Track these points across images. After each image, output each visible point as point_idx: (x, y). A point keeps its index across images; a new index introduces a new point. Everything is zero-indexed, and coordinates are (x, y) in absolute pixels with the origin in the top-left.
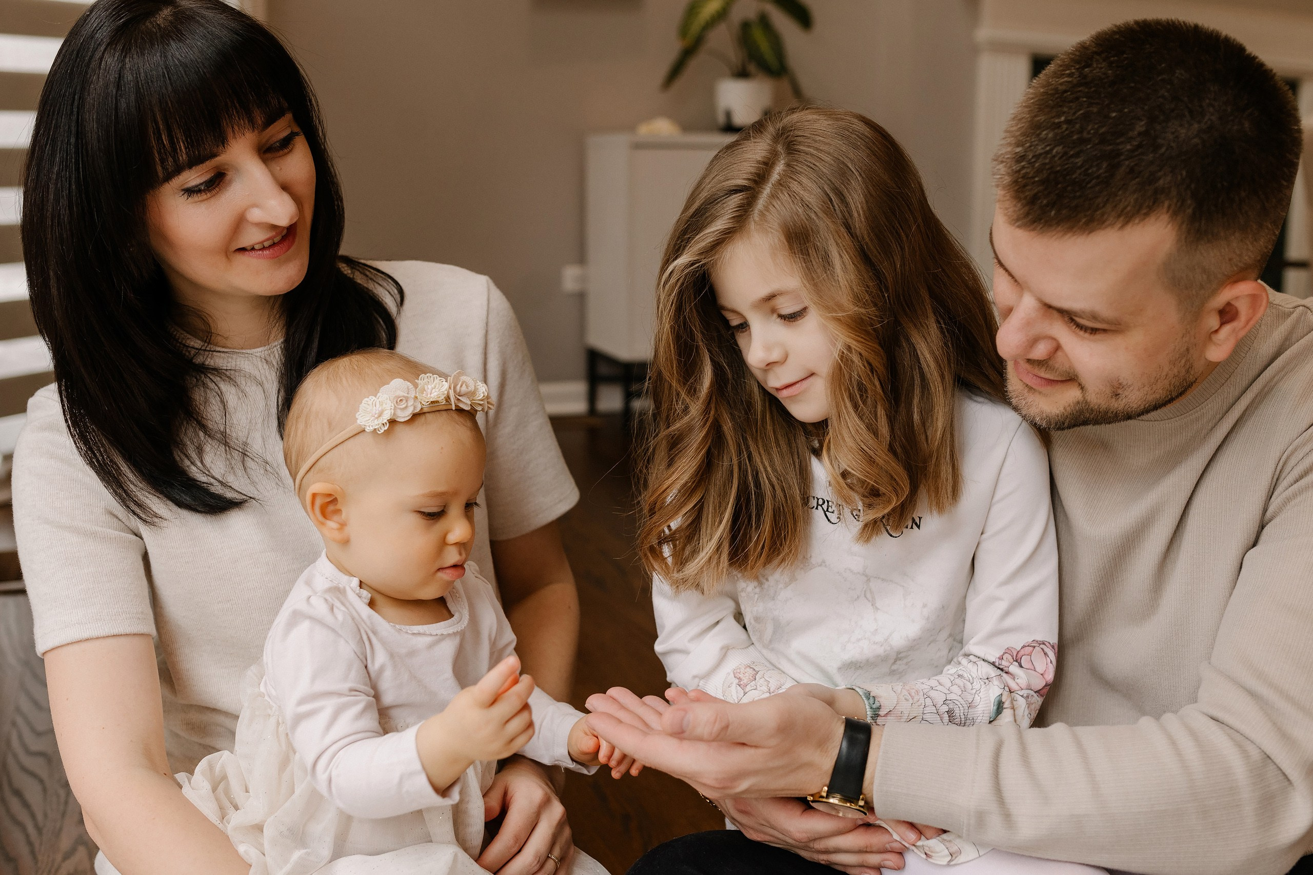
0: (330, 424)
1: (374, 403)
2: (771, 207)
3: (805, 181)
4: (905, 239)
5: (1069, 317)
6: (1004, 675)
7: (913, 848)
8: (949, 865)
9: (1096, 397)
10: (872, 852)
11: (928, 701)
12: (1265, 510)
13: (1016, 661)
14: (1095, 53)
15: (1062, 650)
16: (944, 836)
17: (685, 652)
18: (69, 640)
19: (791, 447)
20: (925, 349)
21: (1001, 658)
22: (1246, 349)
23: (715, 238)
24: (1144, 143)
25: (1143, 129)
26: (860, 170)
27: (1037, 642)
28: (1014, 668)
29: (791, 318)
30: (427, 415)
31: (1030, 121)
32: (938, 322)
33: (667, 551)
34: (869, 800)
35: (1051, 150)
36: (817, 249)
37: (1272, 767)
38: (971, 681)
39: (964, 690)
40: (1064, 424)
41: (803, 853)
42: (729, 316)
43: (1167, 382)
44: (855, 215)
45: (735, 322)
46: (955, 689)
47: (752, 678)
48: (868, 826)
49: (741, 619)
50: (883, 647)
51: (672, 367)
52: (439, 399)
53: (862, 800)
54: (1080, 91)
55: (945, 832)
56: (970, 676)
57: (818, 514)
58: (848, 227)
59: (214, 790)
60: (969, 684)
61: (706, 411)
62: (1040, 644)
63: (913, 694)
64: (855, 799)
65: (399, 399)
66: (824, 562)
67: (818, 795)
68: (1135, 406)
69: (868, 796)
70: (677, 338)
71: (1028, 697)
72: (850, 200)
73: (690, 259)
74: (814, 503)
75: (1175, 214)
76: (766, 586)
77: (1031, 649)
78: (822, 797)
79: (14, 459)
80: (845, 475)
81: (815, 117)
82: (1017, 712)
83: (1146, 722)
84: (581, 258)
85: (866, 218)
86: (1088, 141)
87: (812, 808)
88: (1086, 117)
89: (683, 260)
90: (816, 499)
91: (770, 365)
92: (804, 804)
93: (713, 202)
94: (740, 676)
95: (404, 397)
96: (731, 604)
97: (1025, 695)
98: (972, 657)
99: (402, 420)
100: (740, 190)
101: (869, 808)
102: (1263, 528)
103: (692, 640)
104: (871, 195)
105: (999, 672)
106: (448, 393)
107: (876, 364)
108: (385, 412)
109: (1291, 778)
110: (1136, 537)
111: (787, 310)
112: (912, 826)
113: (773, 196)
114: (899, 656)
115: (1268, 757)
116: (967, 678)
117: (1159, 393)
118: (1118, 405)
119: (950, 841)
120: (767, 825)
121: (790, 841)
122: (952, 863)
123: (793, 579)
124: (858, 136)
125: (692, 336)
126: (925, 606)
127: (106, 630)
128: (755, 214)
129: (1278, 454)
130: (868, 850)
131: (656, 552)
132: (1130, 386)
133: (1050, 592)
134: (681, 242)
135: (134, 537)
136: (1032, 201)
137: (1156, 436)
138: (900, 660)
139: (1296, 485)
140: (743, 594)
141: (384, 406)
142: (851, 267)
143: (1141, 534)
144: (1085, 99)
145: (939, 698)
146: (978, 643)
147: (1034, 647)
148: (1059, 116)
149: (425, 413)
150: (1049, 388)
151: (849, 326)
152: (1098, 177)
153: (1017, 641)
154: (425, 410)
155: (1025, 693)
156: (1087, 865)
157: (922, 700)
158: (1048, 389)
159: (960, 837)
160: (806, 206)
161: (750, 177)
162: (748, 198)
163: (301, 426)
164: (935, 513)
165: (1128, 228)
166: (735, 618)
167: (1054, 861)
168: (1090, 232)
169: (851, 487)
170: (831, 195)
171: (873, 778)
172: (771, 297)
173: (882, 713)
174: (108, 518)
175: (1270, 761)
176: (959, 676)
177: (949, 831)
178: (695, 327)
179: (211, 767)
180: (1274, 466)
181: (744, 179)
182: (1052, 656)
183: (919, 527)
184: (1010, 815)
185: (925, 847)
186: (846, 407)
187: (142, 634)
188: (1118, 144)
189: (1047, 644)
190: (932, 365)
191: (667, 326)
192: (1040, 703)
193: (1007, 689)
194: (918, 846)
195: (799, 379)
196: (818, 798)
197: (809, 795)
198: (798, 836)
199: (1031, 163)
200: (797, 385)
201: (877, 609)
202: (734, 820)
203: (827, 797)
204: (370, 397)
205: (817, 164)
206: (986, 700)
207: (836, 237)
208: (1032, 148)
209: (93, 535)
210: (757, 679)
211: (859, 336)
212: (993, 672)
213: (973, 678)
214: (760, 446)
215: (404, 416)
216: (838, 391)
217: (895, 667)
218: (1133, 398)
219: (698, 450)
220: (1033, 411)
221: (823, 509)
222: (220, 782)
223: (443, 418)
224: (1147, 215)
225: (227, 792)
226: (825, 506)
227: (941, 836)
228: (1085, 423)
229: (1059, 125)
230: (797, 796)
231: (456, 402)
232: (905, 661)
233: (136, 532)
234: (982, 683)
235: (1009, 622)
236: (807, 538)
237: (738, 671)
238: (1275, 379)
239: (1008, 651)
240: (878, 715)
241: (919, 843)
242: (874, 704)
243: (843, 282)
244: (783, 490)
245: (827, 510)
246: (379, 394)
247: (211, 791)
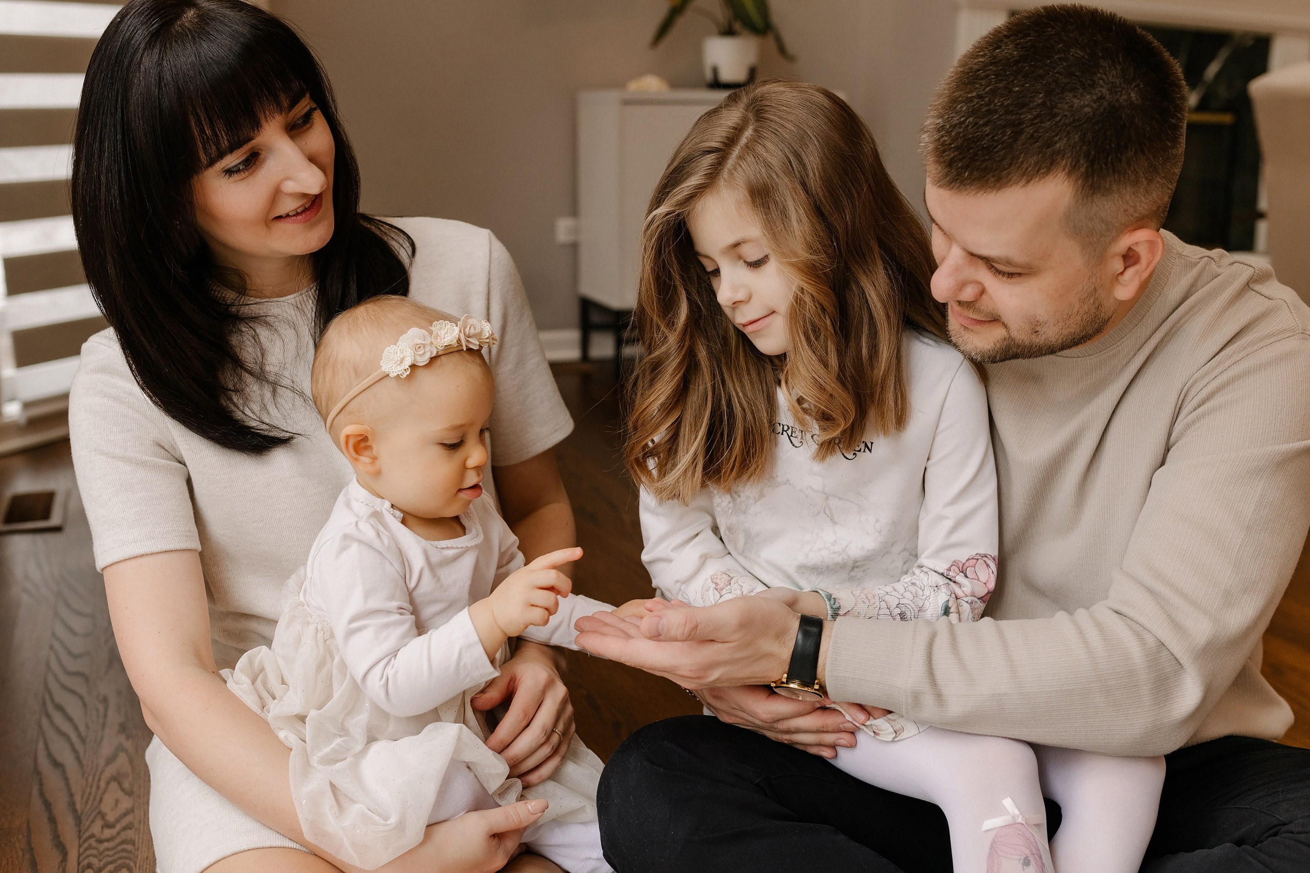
0: (356, 371)
1: (395, 352)
2: (738, 167)
3: (768, 144)
4: (856, 195)
5: (988, 262)
6: (952, 583)
7: (863, 727)
8: (893, 741)
9: (1021, 334)
10: (827, 732)
11: (883, 604)
12: (1170, 435)
13: (962, 572)
14: (1005, 36)
15: (1002, 564)
16: (890, 716)
17: (668, 560)
18: (126, 556)
19: (760, 377)
20: (873, 292)
21: (949, 570)
22: (1157, 294)
23: (689, 192)
24: (1043, 112)
25: (1040, 101)
26: (817, 136)
27: (980, 555)
28: (960, 578)
29: (756, 264)
30: (443, 358)
31: (949, 96)
32: (886, 268)
33: (651, 463)
34: (823, 685)
35: (965, 120)
36: (776, 203)
37: (1165, 653)
38: (923, 588)
39: (916, 596)
40: (996, 357)
41: (769, 734)
42: (705, 262)
43: (1079, 318)
44: (811, 175)
45: (710, 268)
46: (908, 595)
47: (727, 583)
48: (824, 709)
49: (718, 532)
50: (841, 556)
51: (653, 303)
52: (452, 343)
53: (817, 684)
54: (990, 70)
55: (890, 712)
56: (922, 584)
57: (784, 438)
58: (804, 185)
59: (253, 682)
60: (920, 591)
61: (682, 340)
62: (982, 557)
63: (870, 598)
64: (810, 683)
65: (418, 346)
66: (788, 480)
67: (780, 682)
68: (1054, 340)
69: (822, 680)
70: (657, 279)
71: (972, 603)
72: (806, 161)
73: (668, 210)
74: (780, 429)
75: (1069, 174)
76: (738, 501)
77: (975, 561)
78: (783, 683)
79: (70, 398)
80: (800, 401)
81: (782, 89)
82: (961, 616)
83: (1061, 615)
84: (574, 211)
85: (821, 178)
86: (996, 112)
87: (776, 693)
88: (994, 92)
89: (662, 210)
90: (781, 425)
91: (736, 304)
92: (769, 690)
93: (690, 161)
94: (717, 581)
95: (422, 344)
96: (709, 519)
97: (969, 601)
98: (924, 569)
99: (422, 364)
100: (712, 151)
101: (823, 691)
102: (1168, 451)
103: (673, 550)
104: (827, 157)
105: (948, 581)
106: (459, 336)
107: (825, 304)
108: (406, 359)
109: (1182, 662)
110: (1061, 459)
111: (753, 258)
112: (862, 707)
113: (741, 157)
114: (856, 564)
115: (1163, 644)
116: (920, 586)
117: (1073, 327)
118: (1040, 340)
119: (894, 720)
120: (738, 708)
121: (758, 722)
122: (896, 739)
123: (762, 495)
124: (818, 106)
125: (670, 276)
126: (877, 521)
127: (159, 547)
128: (725, 173)
129: (1180, 386)
130: (824, 730)
131: (642, 465)
132: (1045, 323)
133: (991, 509)
134: (662, 195)
135: (180, 465)
136: (950, 164)
137: (1079, 371)
138: (857, 568)
139: (1194, 413)
140: (718, 509)
141: (405, 353)
142: (805, 219)
143: (1066, 457)
144: (993, 77)
145: (894, 602)
146: (930, 557)
147: (978, 559)
148: (971, 92)
149: (440, 356)
150: (978, 326)
151: (800, 270)
152: (1003, 143)
153: (962, 555)
154: (440, 353)
155: (969, 599)
156: (1009, 738)
157: (877, 603)
158: (977, 328)
159: (902, 716)
160: (768, 165)
161: (723, 140)
162: (719, 158)
163: (329, 374)
164: (882, 436)
165: (1030, 186)
166: (712, 531)
167: (981, 735)
168: (1000, 188)
169: (805, 411)
170: (791, 158)
171: (824, 665)
172: (737, 245)
173: (841, 612)
174: (157, 449)
175: (1164, 648)
176: (912, 584)
177: (893, 712)
178: (673, 269)
179: (251, 662)
180: (1176, 397)
181: (717, 142)
182: (993, 567)
183: (870, 451)
184: (941, 695)
185: (873, 727)
186: (801, 341)
187: (190, 550)
188: (1021, 114)
189: (989, 557)
190: (879, 305)
191: (648, 268)
192: (983, 608)
193: (953, 596)
194: (868, 725)
195: (761, 317)
196: (780, 684)
197: (773, 682)
198: (764, 716)
199: (949, 132)
200: (761, 321)
201: (835, 523)
202: (710, 706)
203: (787, 683)
204: (391, 346)
205: (780, 130)
206: (934, 606)
207: (794, 194)
208: (950, 119)
209: (143, 464)
210: (732, 584)
211: (810, 280)
212: (941, 581)
213: (924, 586)
214: (734, 375)
215: (423, 361)
216: (794, 329)
217: (853, 574)
218: (1051, 333)
219: (674, 375)
220: (968, 347)
221: (788, 434)
222: (259, 675)
223: (455, 358)
224: (1047, 173)
225: (265, 684)
226: (789, 432)
227: (887, 716)
228: (1015, 356)
229: (971, 100)
230: (762, 684)
231: (467, 343)
232: (862, 569)
233: (180, 460)
234: (932, 590)
235: (955, 538)
236: (773, 459)
237: (715, 577)
238: (1182, 321)
239: (955, 563)
240: (838, 615)
241: (868, 723)
242: (834, 604)
243: (798, 233)
244: (753, 413)
245: (791, 436)
246: (398, 344)
247: (251, 684)
